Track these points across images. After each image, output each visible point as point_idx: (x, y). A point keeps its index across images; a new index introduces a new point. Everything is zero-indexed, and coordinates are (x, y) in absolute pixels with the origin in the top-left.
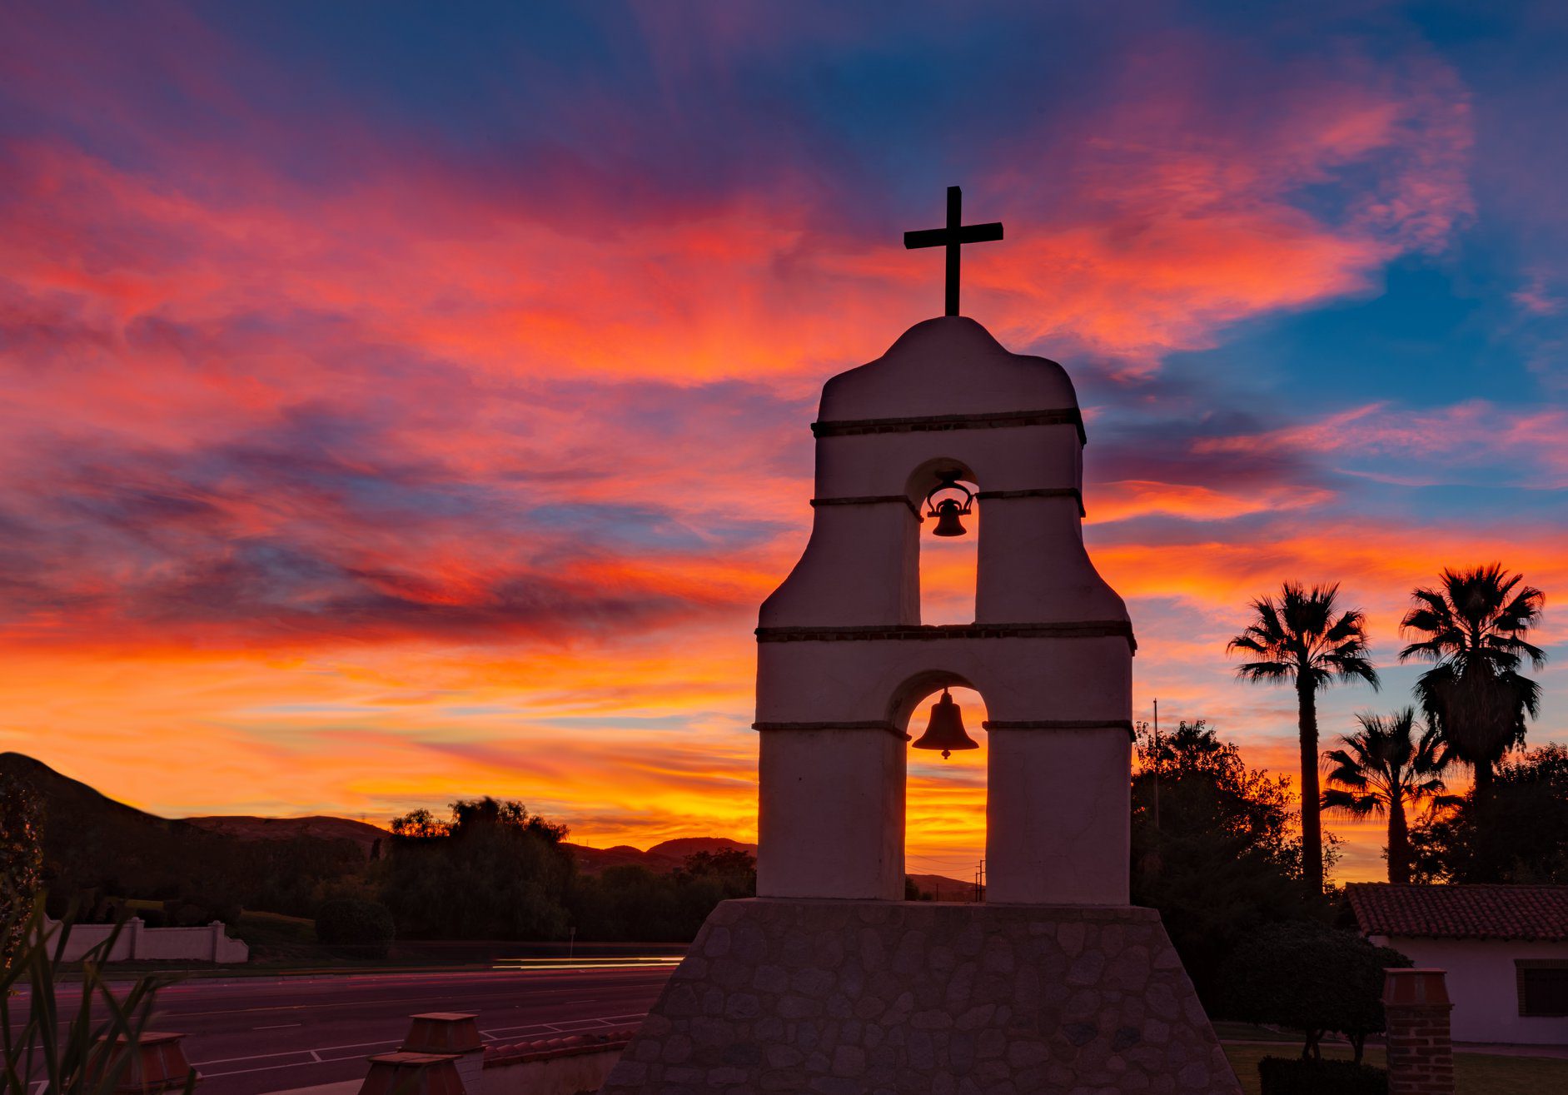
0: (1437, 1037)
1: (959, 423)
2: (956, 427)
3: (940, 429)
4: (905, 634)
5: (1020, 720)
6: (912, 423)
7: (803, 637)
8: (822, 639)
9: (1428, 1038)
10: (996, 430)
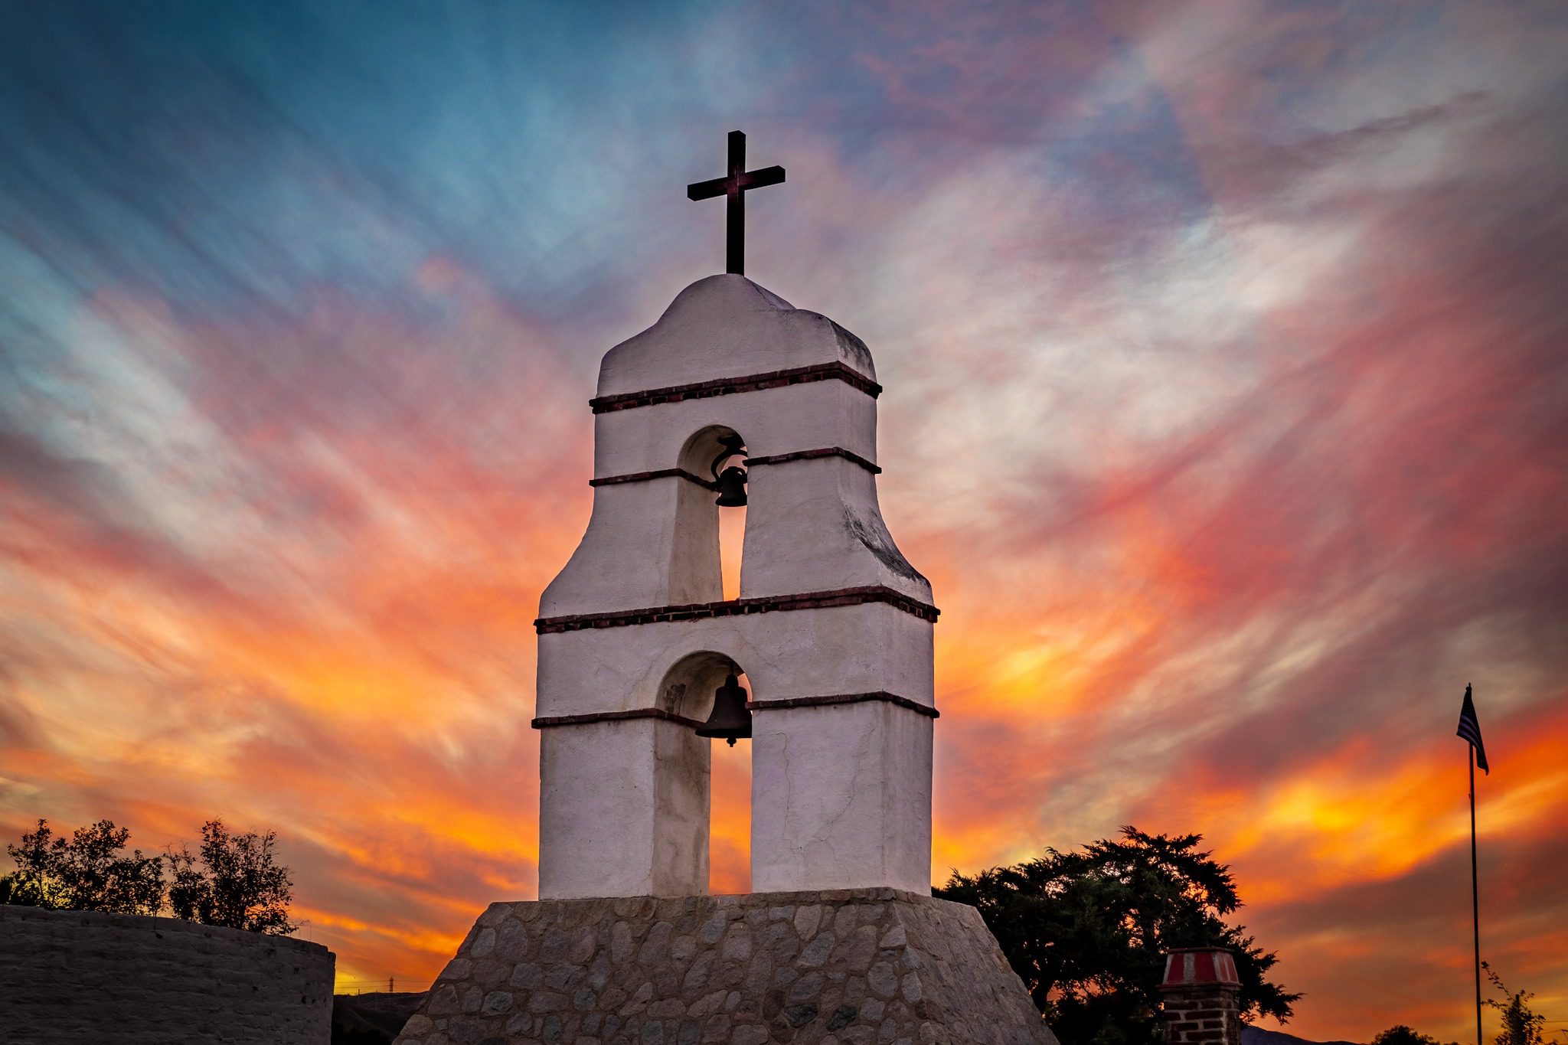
0: (1207, 1020)
1: (728, 387)
2: (725, 392)
3: (709, 395)
4: (673, 615)
5: (782, 699)
6: (682, 392)
7: (579, 626)
8: (598, 626)
9: (1197, 1021)
10: (762, 391)
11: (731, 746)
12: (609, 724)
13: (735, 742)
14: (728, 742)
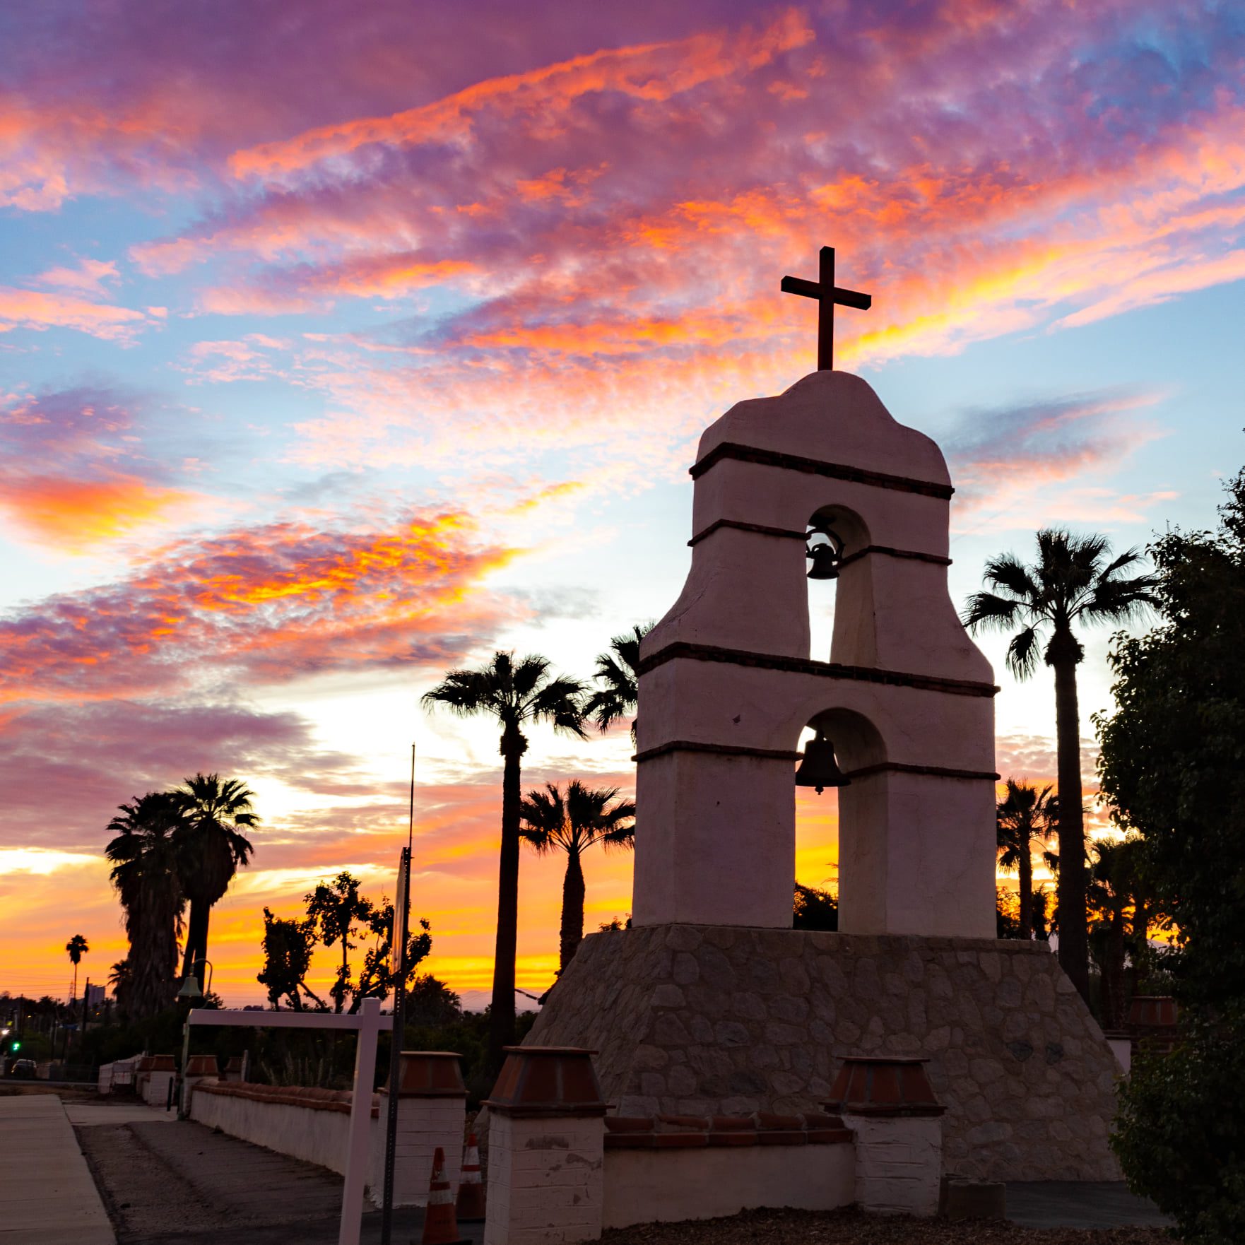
10: (886, 490)
11: (819, 794)
12: (751, 759)
13: (822, 790)
14: (816, 790)
